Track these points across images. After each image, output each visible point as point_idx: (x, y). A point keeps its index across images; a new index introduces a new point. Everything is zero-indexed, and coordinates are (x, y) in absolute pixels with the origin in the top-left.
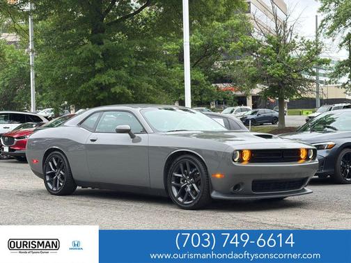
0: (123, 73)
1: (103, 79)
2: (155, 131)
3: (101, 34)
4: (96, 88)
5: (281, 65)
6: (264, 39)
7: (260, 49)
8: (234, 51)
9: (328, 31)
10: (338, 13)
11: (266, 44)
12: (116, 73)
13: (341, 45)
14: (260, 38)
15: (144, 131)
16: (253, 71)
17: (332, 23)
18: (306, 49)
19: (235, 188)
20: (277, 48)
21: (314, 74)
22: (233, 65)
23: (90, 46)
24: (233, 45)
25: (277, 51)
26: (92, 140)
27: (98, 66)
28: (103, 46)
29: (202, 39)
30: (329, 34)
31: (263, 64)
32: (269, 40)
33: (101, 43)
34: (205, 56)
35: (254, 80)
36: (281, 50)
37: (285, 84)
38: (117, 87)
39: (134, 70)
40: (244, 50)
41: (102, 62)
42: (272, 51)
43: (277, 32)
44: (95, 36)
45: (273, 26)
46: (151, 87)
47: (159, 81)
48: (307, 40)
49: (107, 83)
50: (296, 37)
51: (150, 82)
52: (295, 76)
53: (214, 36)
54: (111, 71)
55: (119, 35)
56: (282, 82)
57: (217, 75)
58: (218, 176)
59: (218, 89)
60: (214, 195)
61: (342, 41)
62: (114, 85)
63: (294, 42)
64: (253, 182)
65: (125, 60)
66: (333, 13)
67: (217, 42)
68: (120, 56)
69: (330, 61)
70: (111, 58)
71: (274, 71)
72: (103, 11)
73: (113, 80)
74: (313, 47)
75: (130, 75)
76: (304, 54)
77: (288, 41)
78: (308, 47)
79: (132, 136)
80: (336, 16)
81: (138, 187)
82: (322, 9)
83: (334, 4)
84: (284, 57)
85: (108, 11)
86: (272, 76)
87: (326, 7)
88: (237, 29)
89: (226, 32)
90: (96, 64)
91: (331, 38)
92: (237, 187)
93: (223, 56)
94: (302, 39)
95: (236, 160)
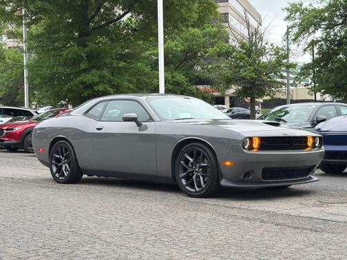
0: (106, 73)
1: (88, 78)
2: (162, 119)
3: (86, 38)
4: (81, 86)
5: (252, 68)
6: (238, 45)
7: (234, 54)
8: (212, 56)
9: (293, 37)
10: (302, 22)
11: (240, 49)
12: (99, 72)
13: (305, 50)
14: (234, 44)
15: (151, 119)
16: (228, 73)
17: (297, 31)
18: (275, 54)
19: (245, 176)
20: (249, 53)
21: (282, 77)
22: (211, 68)
23: (76, 48)
24: (211, 50)
25: (249, 56)
26: (98, 129)
27: (83, 66)
28: (87, 48)
29: (183, 45)
30: (294, 40)
31: (236, 67)
32: (243, 46)
33: (85, 46)
34: (185, 60)
35: (229, 82)
36: (252, 55)
37: (256, 86)
38: (100, 86)
39: (116, 70)
40: (220, 55)
41: (86, 63)
42: (245, 56)
43: (249, 39)
44: (81, 39)
45: (246, 34)
46: (131, 86)
47: (138, 81)
48: (276, 46)
49: (91, 82)
50: (266, 44)
51: (130, 82)
52: (265, 78)
53: (194, 42)
54: (94, 71)
55: (103, 39)
56: (253, 83)
57: (197, 77)
58: (228, 163)
59: (197, 89)
60: (223, 183)
61: (306, 46)
62: (97, 84)
63: (264, 48)
64: (263, 169)
65: (108, 61)
66: (298, 21)
67: (196, 47)
68: (103, 57)
69: (296, 65)
70: (95, 59)
71: (246, 73)
72: (89, 16)
73: (96, 79)
74: (282, 52)
75: (113, 75)
76: (274, 59)
77: (259, 47)
78: (277, 53)
79: (139, 125)
80: (300, 24)
81: (148, 176)
82: (288, 18)
83: (299, 13)
84: (255, 61)
85: (93, 17)
86: (244, 78)
87: (292, 16)
88: (214, 37)
89: (204, 39)
90: (81, 65)
91: (296, 44)
92: (247, 174)
93: (202, 61)
94: (272, 45)
95: (246, 147)
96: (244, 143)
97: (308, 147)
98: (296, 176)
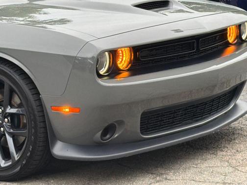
19: (104, 134)
92: (109, 130)
95: (102, 72)
96: (98, 61)
97: (228, 44)
98: (210, 112)
